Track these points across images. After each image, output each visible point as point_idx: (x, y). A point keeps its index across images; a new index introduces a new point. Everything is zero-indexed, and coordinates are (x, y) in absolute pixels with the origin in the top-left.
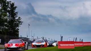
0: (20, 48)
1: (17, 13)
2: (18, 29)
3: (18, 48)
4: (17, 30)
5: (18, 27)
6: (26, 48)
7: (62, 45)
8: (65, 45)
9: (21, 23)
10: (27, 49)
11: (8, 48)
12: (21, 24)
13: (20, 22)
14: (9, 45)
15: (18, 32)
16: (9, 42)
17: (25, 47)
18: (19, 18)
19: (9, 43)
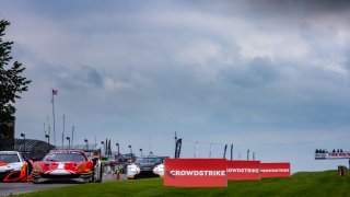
0: (78, 176)
1: (9, 48)
2: (13, 109)
3: (72, 176)
4: (8, 113)
5: (10, 102)
6: (97, 176)
7: (178, 173)
8: (190, 173)
9: (22, 86)
10: (99, 181)
11: (43, 175)
12: (24, 89)
13: (18, 81)
14: (46, 167)
15: (13, 119)
16: (47, 157)
17: (94, 174)
18: (17, 65)
19: (44, 161)
